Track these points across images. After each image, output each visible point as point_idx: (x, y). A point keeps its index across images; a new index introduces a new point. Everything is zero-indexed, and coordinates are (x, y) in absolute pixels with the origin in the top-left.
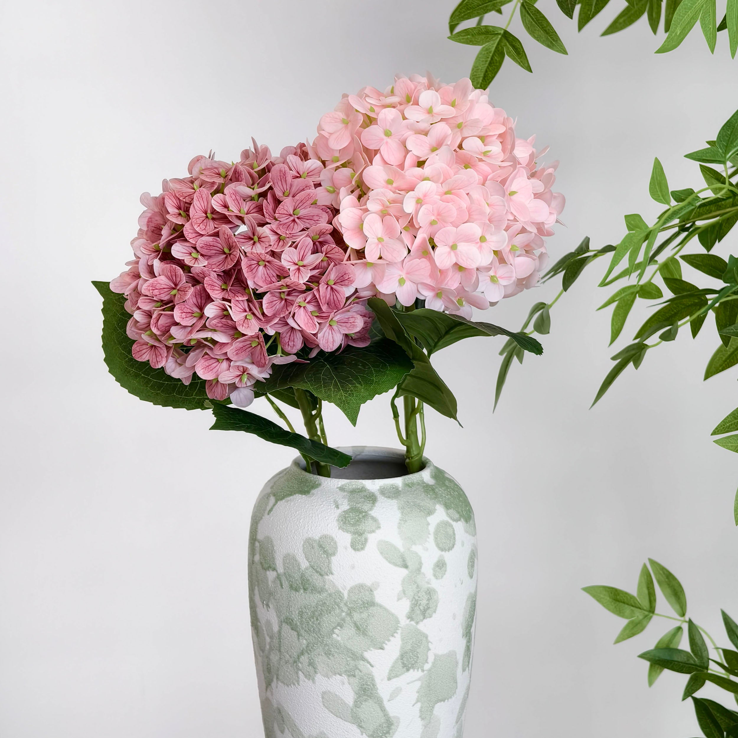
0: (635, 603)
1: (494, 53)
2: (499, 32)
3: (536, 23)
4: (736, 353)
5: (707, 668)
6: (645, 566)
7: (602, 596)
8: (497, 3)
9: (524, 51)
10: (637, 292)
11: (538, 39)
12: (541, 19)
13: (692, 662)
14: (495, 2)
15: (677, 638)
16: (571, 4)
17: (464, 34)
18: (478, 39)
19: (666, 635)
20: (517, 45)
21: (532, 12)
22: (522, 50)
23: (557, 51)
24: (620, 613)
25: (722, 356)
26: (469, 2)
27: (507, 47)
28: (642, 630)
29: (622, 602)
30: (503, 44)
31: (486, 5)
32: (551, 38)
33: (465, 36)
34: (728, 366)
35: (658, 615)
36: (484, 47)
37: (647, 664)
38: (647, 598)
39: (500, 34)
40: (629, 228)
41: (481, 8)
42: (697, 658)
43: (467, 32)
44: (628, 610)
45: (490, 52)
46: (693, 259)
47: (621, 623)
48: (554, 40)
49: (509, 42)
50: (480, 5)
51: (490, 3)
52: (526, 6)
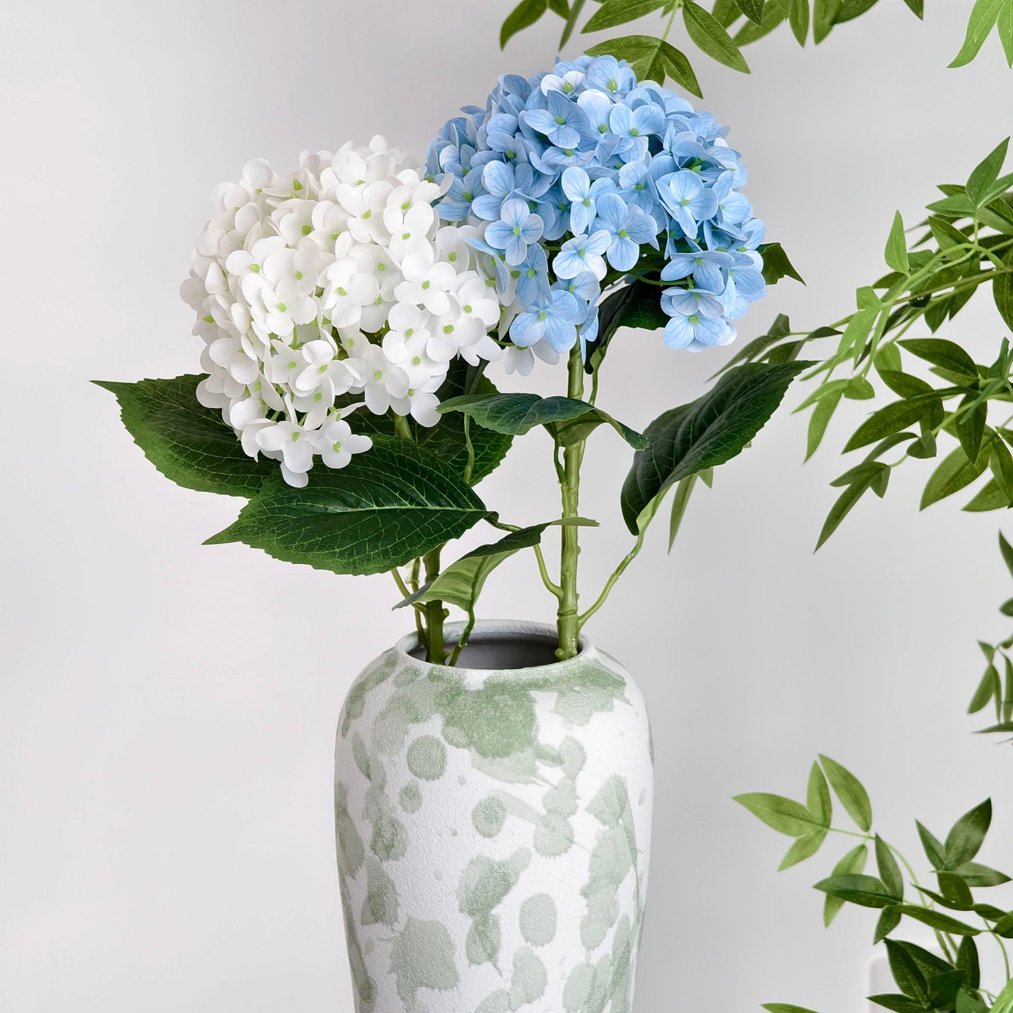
0: (804, 814)
1: (649, 73)
2: (655, 44)
3: (706, 31)
4: (962, 473)
5: (901, 900)
6: (816, 764)
7: (760, 807)
8: (650, 4)
9: (691, 70)
10: (844, 390)
11: (710, 52)
12: (713, 26)
13: (883, 893)
14: (647, 3)
15: (860, 859)
16: (756, 5)
17: (606, 47)
18: (626, 54)
19: (845, 858)
20: (681, 61)
21: (699, 16)
22: (688, 68)
23: (737, 69)
24: (784, 829)
25: (943, 477)
26: (609, 4)
27: (668, 65)
28: (814, 851)
29: (786, 814)
30: (660, 60)
31: (634, 7)
32: (728, 51)
33: (607, 49)
34: (951, 490)
35: (834, 830)
36: (635, 65)
37: (822, 896)
38: (820, 805)
39: (656, 46)
40: (860, 306)
41: (627, 12)
42: (888, 885)
43: (611, 44)
44: (794, 824)
45: (644, 71)
46: (916, 346)
47: (786, 842)
48: (732, 54)
49: (669, 57)
50: (626, 8)
51: (639, 5)
52: (691, 9)
